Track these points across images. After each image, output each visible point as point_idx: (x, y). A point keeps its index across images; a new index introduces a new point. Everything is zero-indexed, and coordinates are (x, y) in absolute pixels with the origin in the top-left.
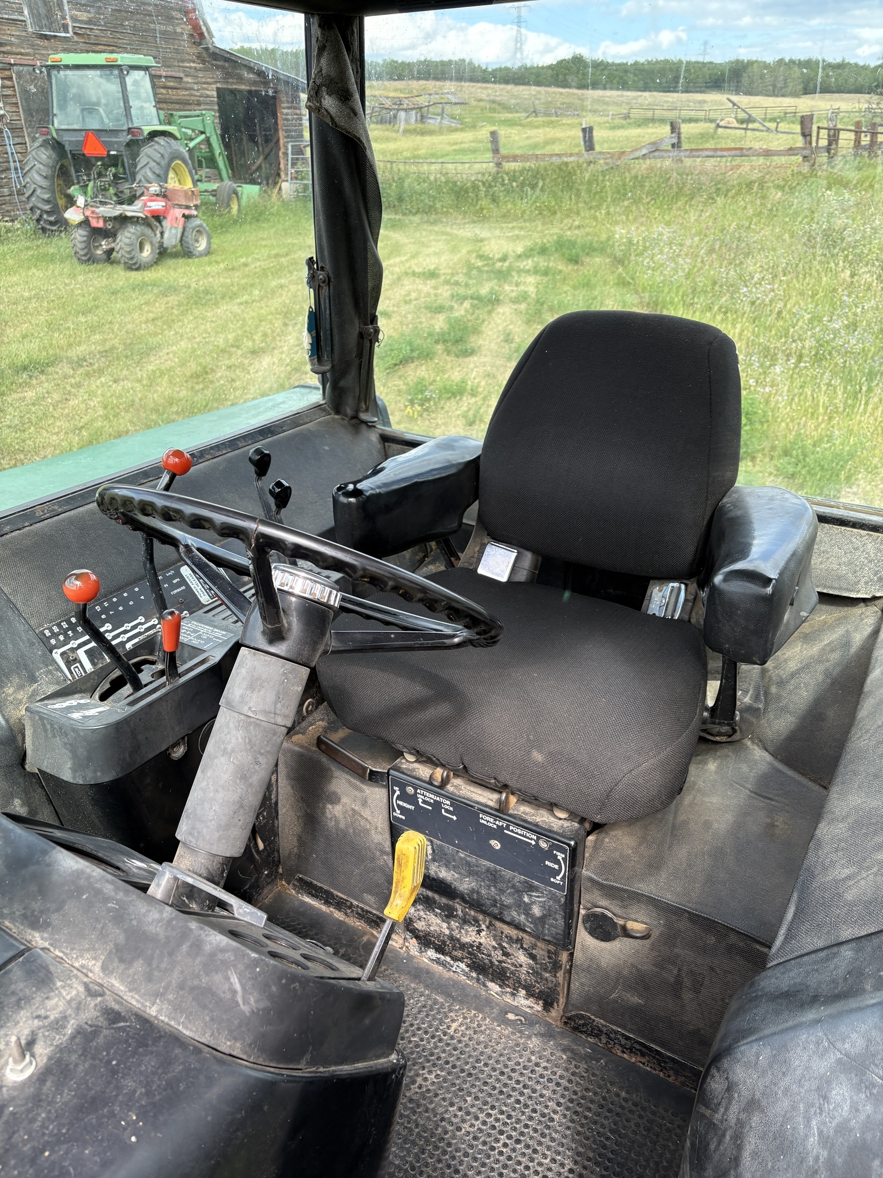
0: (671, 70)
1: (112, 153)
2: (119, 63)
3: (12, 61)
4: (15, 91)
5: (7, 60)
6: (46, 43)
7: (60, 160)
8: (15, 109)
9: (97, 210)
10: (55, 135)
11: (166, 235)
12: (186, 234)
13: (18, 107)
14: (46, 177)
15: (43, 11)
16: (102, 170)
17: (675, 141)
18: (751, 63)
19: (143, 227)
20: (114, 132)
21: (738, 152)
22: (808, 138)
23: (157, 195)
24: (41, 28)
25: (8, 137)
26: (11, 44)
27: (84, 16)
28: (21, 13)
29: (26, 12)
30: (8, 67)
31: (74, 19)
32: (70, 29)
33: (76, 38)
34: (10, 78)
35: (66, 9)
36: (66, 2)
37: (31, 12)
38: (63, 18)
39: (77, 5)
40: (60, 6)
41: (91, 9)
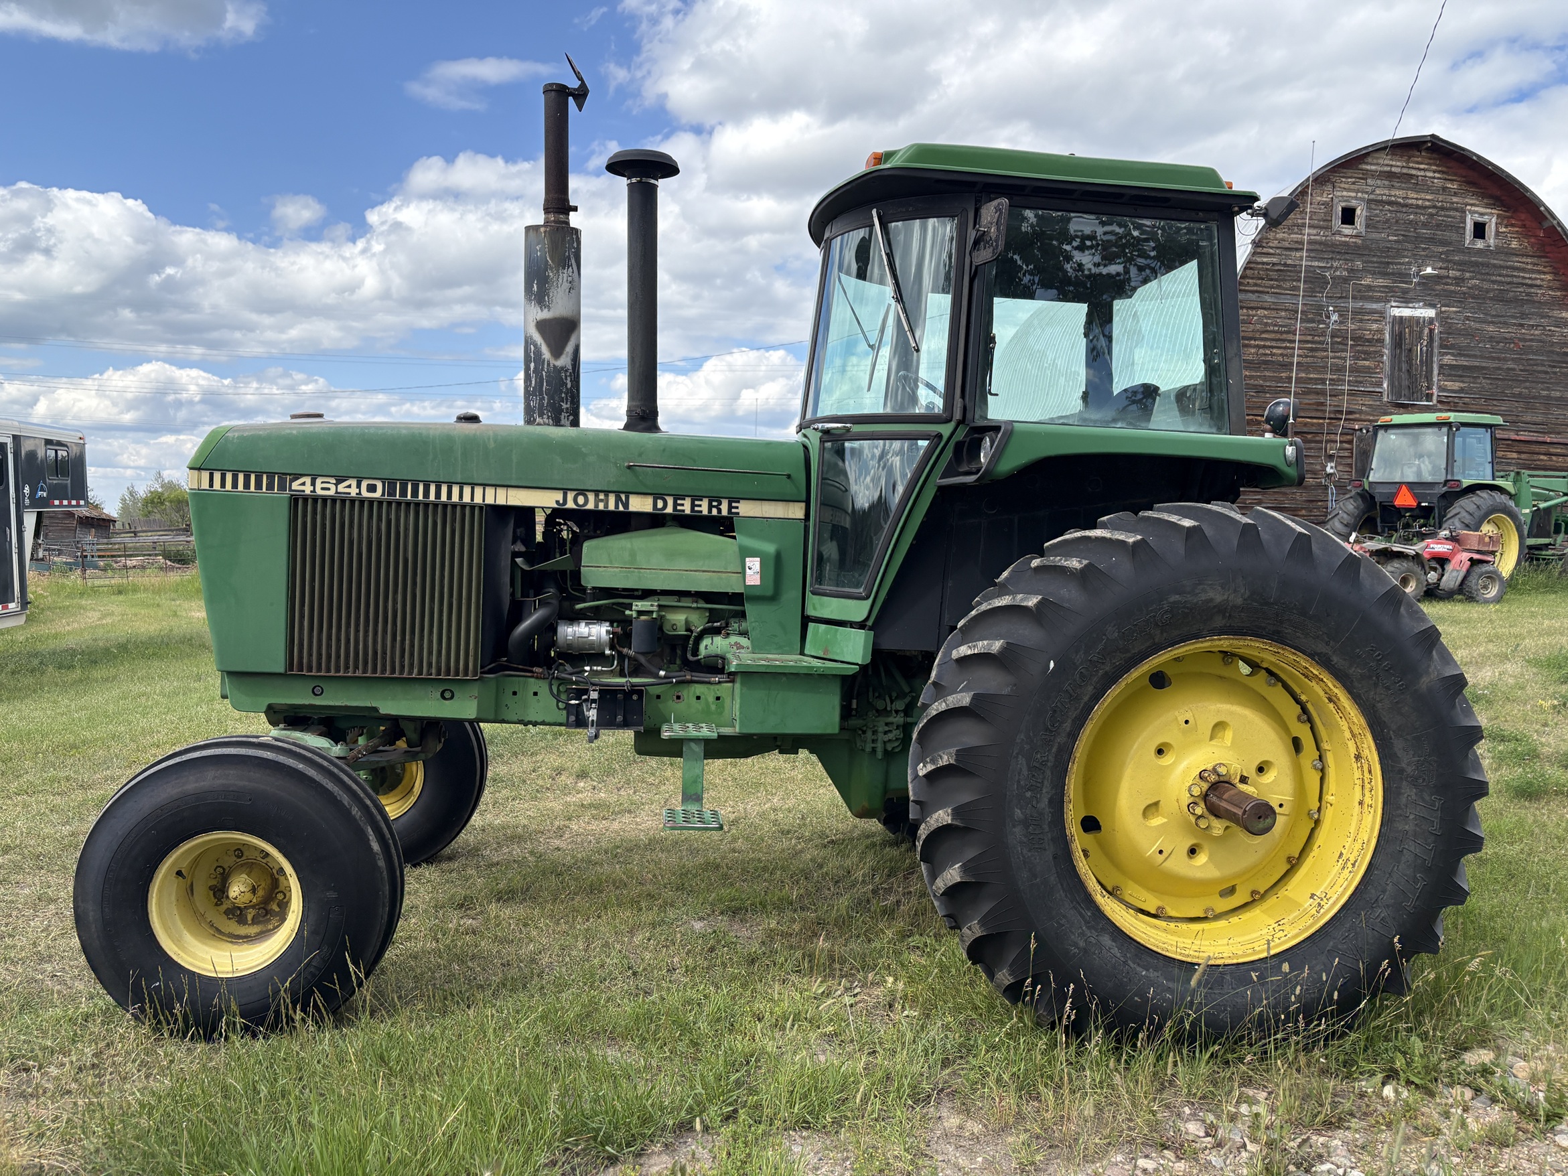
1: (1423, 504)
2: (1451, 420)
3: (1357, 427)
4: (1352, 453)
5: (1351, 426)
7: (1368, 511)
8: (1347, 469)
9: (1364, 545)
10: (1367, 487)
11: (1444, 578)
12: (1470, 578)
13: (1352, 468)
14: (1346, 525)
15: (1405, 383)
16: (1411, 521)
19: (1411, 564)
20: (1431, 485)
23: (1447, 539)
24: (1400, 397)
25: (1332, 494)
26: (1361, 412)
27: (1454, 385)
28: (1380, 385)
29: (1385, 385)
30: (1351, 431)
31: (1441, 389)
32: (1435, 398)
33: (1439, 406)
34: (1350, 442)
35: (1435, 379)
36: (1436, 372)
37: (1391, 384)
38: (1429, 388)
39: (1449, 375)
40: (1429, 378)
41: (1467, 379)
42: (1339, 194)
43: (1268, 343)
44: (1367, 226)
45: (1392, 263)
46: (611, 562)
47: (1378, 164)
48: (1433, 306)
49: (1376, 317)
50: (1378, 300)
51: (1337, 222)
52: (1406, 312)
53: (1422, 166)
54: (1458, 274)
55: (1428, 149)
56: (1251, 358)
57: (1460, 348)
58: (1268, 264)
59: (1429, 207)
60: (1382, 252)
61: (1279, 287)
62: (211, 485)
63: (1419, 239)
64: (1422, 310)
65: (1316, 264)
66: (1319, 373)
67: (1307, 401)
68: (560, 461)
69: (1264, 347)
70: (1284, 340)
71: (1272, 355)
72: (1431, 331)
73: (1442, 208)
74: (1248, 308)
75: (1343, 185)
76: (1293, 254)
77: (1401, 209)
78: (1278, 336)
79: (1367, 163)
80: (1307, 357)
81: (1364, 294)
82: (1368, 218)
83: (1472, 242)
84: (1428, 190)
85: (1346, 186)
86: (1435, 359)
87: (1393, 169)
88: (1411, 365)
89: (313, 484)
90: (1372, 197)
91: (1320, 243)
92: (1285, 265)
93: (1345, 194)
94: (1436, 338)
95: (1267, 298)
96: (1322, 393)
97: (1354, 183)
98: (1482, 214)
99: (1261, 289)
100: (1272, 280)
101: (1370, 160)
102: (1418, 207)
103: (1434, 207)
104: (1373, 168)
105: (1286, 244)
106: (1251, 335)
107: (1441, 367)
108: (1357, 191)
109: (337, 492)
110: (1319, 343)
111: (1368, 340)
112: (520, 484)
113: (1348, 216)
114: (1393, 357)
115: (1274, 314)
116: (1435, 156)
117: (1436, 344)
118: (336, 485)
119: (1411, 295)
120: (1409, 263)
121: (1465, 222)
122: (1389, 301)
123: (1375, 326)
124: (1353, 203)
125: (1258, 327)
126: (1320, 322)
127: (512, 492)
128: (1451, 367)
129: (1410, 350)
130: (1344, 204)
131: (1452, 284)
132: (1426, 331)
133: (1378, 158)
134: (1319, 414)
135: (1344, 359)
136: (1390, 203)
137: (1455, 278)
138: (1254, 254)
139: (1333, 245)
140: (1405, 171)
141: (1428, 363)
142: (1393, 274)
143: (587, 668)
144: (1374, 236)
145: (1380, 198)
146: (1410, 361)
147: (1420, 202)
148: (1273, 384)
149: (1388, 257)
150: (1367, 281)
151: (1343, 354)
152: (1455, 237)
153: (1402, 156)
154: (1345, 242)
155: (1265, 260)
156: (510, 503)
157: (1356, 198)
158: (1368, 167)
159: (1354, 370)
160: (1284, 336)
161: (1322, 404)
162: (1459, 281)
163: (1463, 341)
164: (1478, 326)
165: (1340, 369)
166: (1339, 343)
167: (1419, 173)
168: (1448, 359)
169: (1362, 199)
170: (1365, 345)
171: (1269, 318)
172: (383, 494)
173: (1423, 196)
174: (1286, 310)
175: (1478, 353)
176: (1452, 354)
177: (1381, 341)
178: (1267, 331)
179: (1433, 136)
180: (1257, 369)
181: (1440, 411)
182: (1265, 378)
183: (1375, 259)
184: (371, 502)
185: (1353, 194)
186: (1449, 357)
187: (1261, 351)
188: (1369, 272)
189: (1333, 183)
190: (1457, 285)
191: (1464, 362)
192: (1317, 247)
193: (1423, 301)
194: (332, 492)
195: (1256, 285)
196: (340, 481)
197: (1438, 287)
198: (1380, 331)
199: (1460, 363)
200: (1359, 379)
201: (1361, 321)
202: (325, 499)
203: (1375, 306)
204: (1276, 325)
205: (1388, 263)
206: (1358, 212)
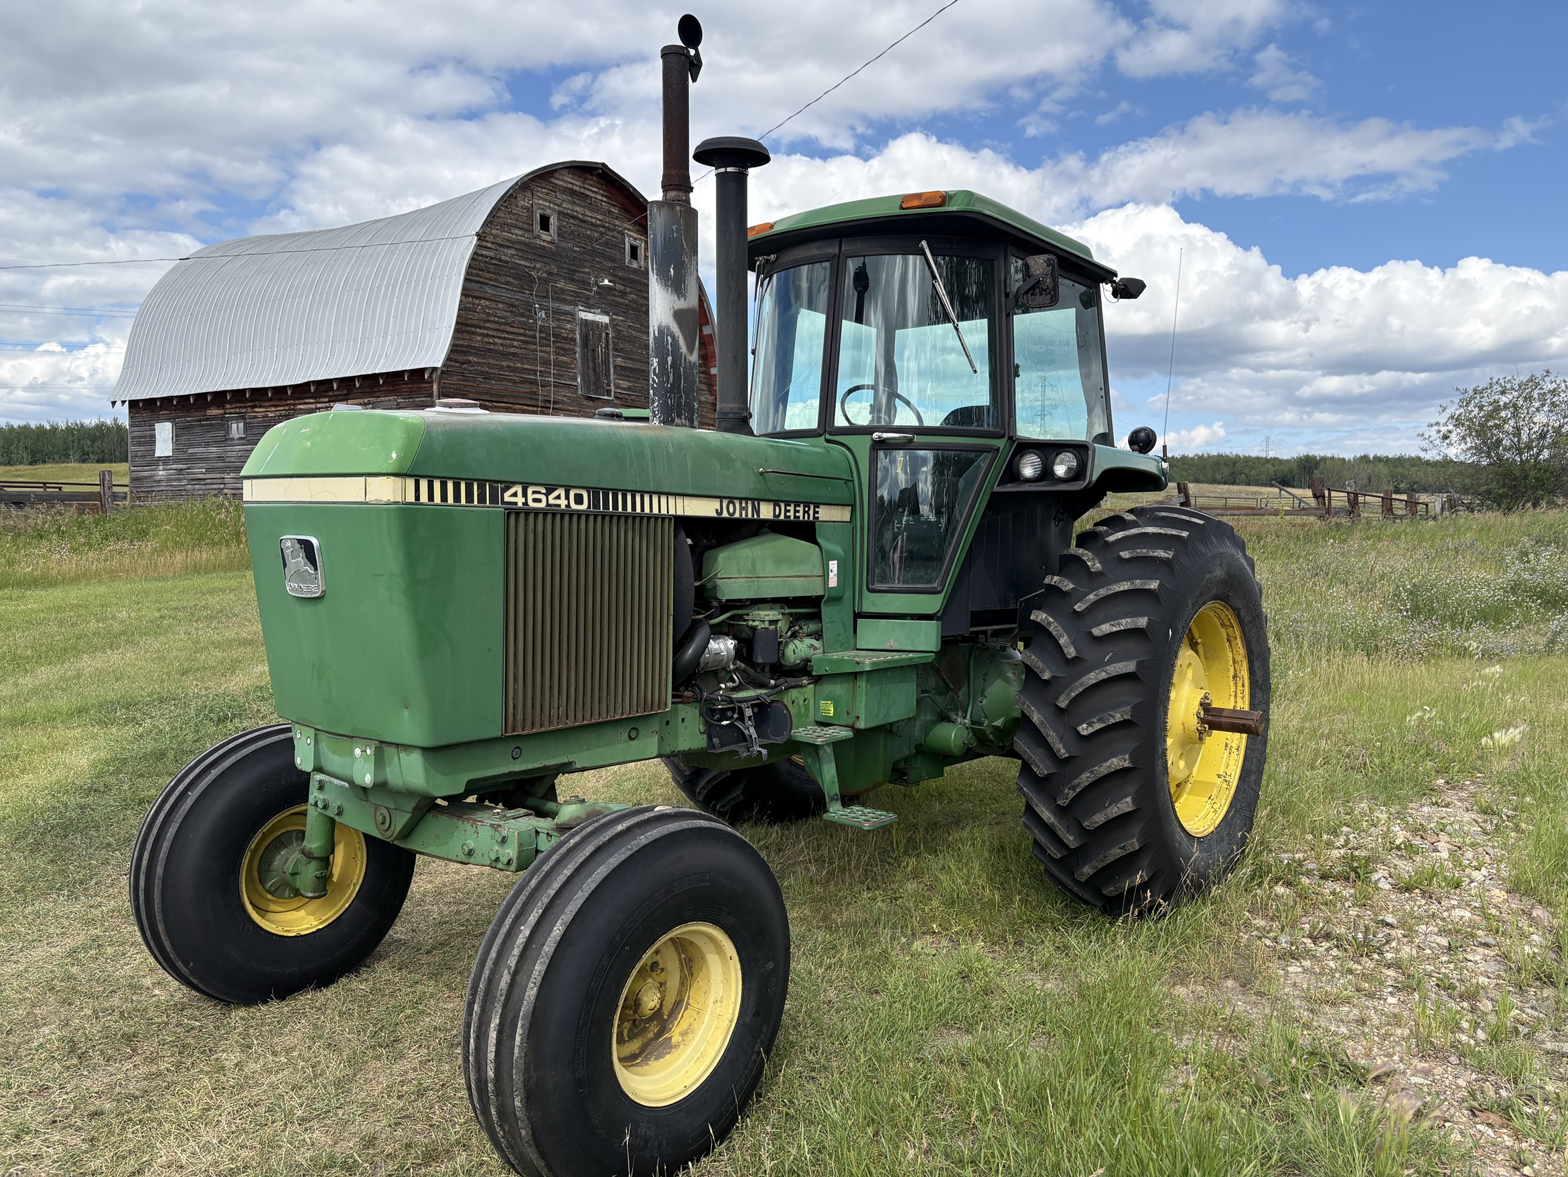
0: (1226, 464)
6: (591, 403)
15: (592, 379)
17: (1183, 500)
18: (1324, 459)
21: (1249, 512)
22: (1320, 499)
24: (589, 392)
26: (563, 402)
27: (625, 384)
28: (575, 380)
29: (579, 380)
31: (617, 386)
32: (613, 393)
33: (616, 401)
35: (612, 378)
36: (612, 371)
37: (583, 379)
38: (608, 385)
39: (621, 375)
40: (608, 376)
41: (632, 379)
42: (536, 201)
43: (491, 333)
44: (559, 235)
45: (578, 271)
46: (740, 573)
47: (563, 181)
48: (607, 313)
49: (569, 318)
50: (569, 303)
51: (537, 227)
52: (589, 316)
53: (594, 189)
54: (622, 288)
55: (599, 175)
56: (477, 345)
57: (626, 352)
58: (487, 257)
59: (600, 226)
60: (570, 260)
61: (496, 280)
62: (417, 497)
63: (594, 252)
64: (600, 316)
65: (523, 263)
66: (532, 364)
67: (523, 390)
68: (719, 466)
69: (488, 335)
70: (503, 331)
71: (495, 344)
72: (607, 334)
73: (609, 229)
74: (473, 297)
75: (539, 194)
76: (506, 250)
77: (581, 224)
78: (497, 326)
79: (556, 178)
80: (521, 348)
81: (559, 296)
82: (559, 228)
83: (630, 262)
84: (598, 211)
85: (542, 195)
86: (611, 360)
87: (574, 187)
88: (595, 364)
89: (525, 495)
90: (561, 209)
91: (525, 244)
92: (500, 260)
93: (542, 203)
94: (611, 342)
95: (487, 289)
96: (534, 383)
97: (547, 194)
98: (635, 239)
99: (482, 280)
100: (490, 272)
101: (557, 175)
102: (592, 224)
103: (603, 226)
104: (560, 183)
105: (499, 241)
106: (476, 323)
107: (615, 367)
108: (550, 202)
109: (548, 505)
110: (529, 336)
111: (565, 338)
112: (695, 493)
113: (545, 223)
114: (584, 356)
115: (493, 305)
116: (602, 182)
117: (611, 347)
118: (547, 495)
119: (591, 301)
120: (589, 273)
121: (624, 244)
122: (577, 305)
123: (569, 326)
124: (548, 212)
125: (482, 316)
126: (531, 318)
127: (688, 501)
128: (623, 368)
129: (594, 350)
130: (541, 211)
131: (618, 296)
132: (604, 335)
133: (563, 175)
134: (533, 403)
135: (548, 353)
136: (574, 217)
137: (620, 292)
138: (479, 246)
139: (535, 247)
140: (582, 190)
141: (606, 362)
142: (578, 281)
143: (723, 686)
144: (563, 244)
145: (566, 211)
146: (594, 360)
147: (594, 220)
148: (497, 371)
149: (574, 265)
150: (561, 285)
151: (548, 349)
152: (619, 256)
153: (579, 177)
154: (544, 246)
155: (484, 253)
156: (686, 514)
157: (549, 207)
158: (556, 182)
159: (558, 364)
160: (503, 327)
161: (534, 393)
162: (623, 294)
163: (628, 347)
164: (637, 334)
165: (546, 363)
166: (544, 338)
167: (593, 195)
168: (619, 361)
169: (554, 210)
170: (562, 341)
171: (490, 308)
172: (589, 507)
173: (595, 215)
174: (503, 303)
175: (638, 358)
176: (622, 357)
177: (574, 340)
178: (489, 321)
179: (604, 164)
180: (483, 356)
181: (615, 406)
182: (489, 365)
183: (565, 266)
184: (579, 514)
185: (547, 204)
186: (620, 359)
187: (486, 339)
188: (561, 276)
189: (532, 191)
190: (622, 297)
191: (629, 364)
192: (522, 247)
193: (600, 308)
194: (543, 505)
195: (478, 275)
196: (550, 491)
197: (609, 298)
198: (573, 331)
199: (627, 365)
200: (561, 373)
201: (559, 320)
202: (536, 512)
203: (568, 308)
204: (495, 316)
205: (574, 271)
206: (552, 220)
